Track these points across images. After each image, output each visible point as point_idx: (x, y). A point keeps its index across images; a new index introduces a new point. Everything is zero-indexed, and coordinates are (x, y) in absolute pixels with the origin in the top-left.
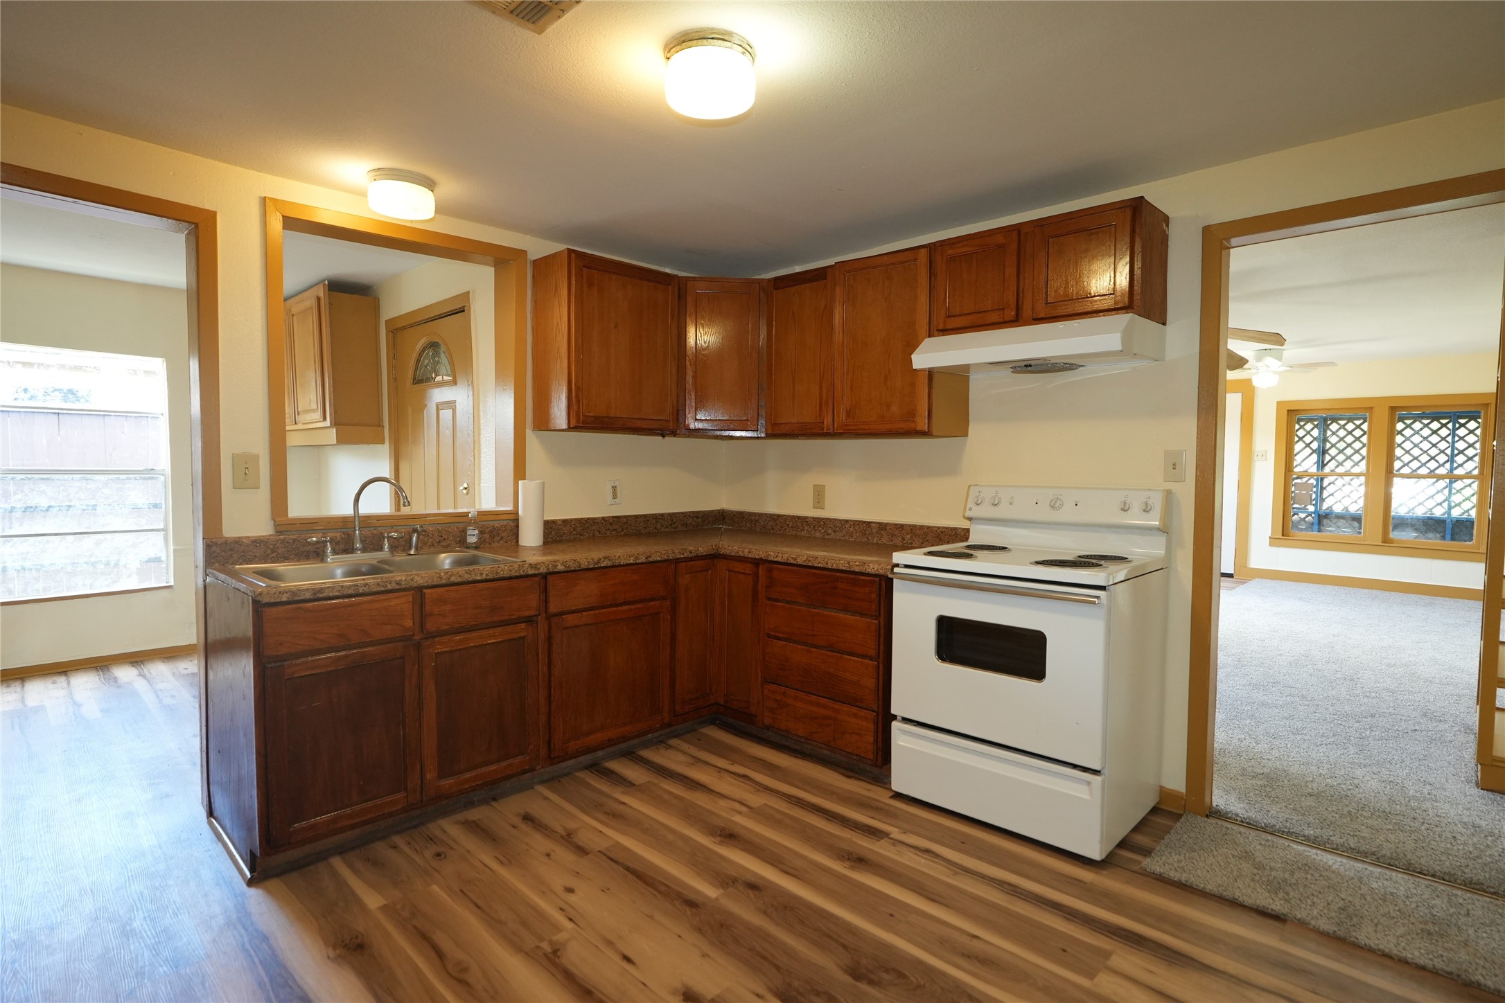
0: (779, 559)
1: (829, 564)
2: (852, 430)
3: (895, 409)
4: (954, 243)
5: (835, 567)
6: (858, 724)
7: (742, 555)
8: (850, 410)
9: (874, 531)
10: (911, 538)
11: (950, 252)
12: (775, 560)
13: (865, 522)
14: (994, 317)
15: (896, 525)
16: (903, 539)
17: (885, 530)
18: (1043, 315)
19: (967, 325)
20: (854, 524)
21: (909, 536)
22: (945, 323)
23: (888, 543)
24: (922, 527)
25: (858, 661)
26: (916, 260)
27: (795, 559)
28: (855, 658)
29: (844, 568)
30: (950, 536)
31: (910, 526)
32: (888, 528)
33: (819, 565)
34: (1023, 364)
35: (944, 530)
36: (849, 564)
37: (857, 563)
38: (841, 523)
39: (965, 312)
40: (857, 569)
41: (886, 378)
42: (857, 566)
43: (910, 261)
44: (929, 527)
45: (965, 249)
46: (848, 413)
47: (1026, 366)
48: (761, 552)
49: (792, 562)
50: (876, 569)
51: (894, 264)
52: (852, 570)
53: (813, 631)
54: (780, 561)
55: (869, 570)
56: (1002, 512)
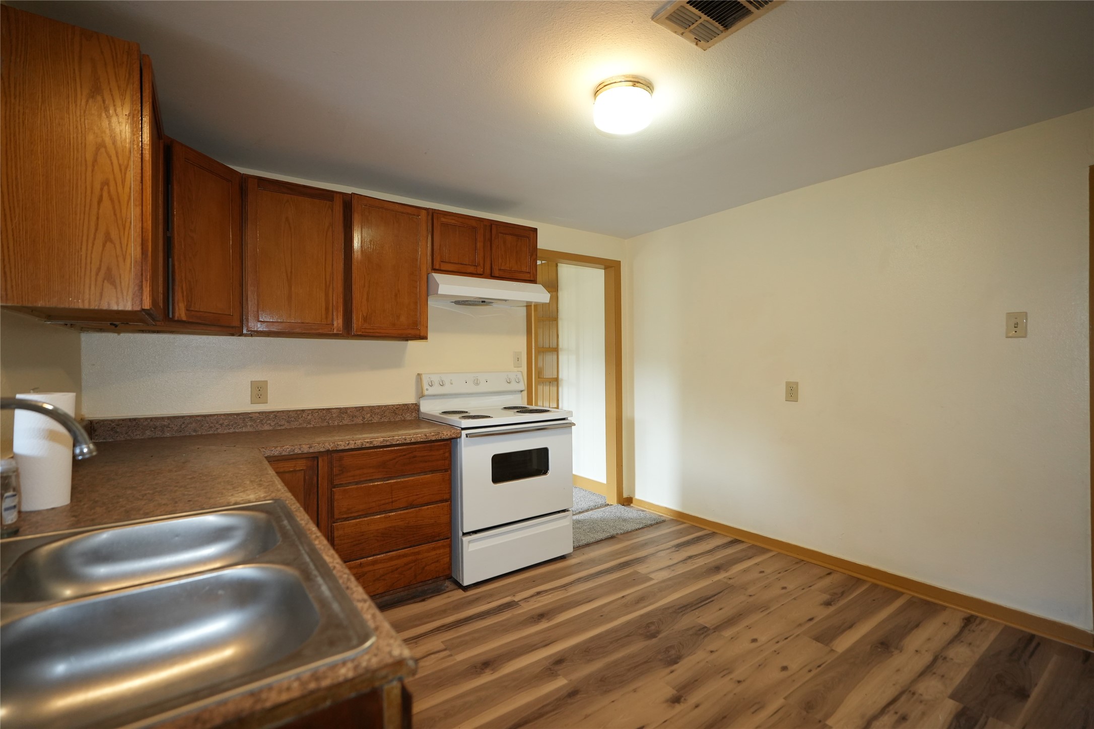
0: (352, 446)
1: (408, 439)
2: (370, 333)
3: (403, 319)
4: (445, 215)
5: (413, 440)
6: (437, 554)
7: (300, 452)
8: (366, 316)
9: (334, 415)
10: (371, 416)
11: (443, 219)
12: (347, 448)
13: (324, 409)
14: (471, 269)
15: (356, 408)
16: (364, 418)
17: (346, 413)
18: (497, 275)
19: (456, 271)
20: (312, 412)
21: (369, 415)
22: (440, 265)
23: (350, 423)
24: (379, 407)
25: (435, 507)
26: (418, 216)
27: (371, 442)
28: (432, 506)
29: (422, 440)
30: (403, 410)
31: (369, 407)
32: (349, 411)
33: (398, 442)
34: (481, 300)
35: (398, 406)
36: (426, 436)
37: (433, 434)
38: (296, 414)
39: (452, 262)
40: (434, 438)
41: (396, 295)
42: (433, 436)
43: (414, 215)
44: (385, 406)
45: (453, 221)
46: (365, 319)
47: (482, 302)
48: (327, 444)
49: (368, 445)
50: (449, 435)
51: (402, 213)
52: (429, 439)
53: (392, 498)
54: (353, 447)
55: (444, 437)
56: (445, 390)
